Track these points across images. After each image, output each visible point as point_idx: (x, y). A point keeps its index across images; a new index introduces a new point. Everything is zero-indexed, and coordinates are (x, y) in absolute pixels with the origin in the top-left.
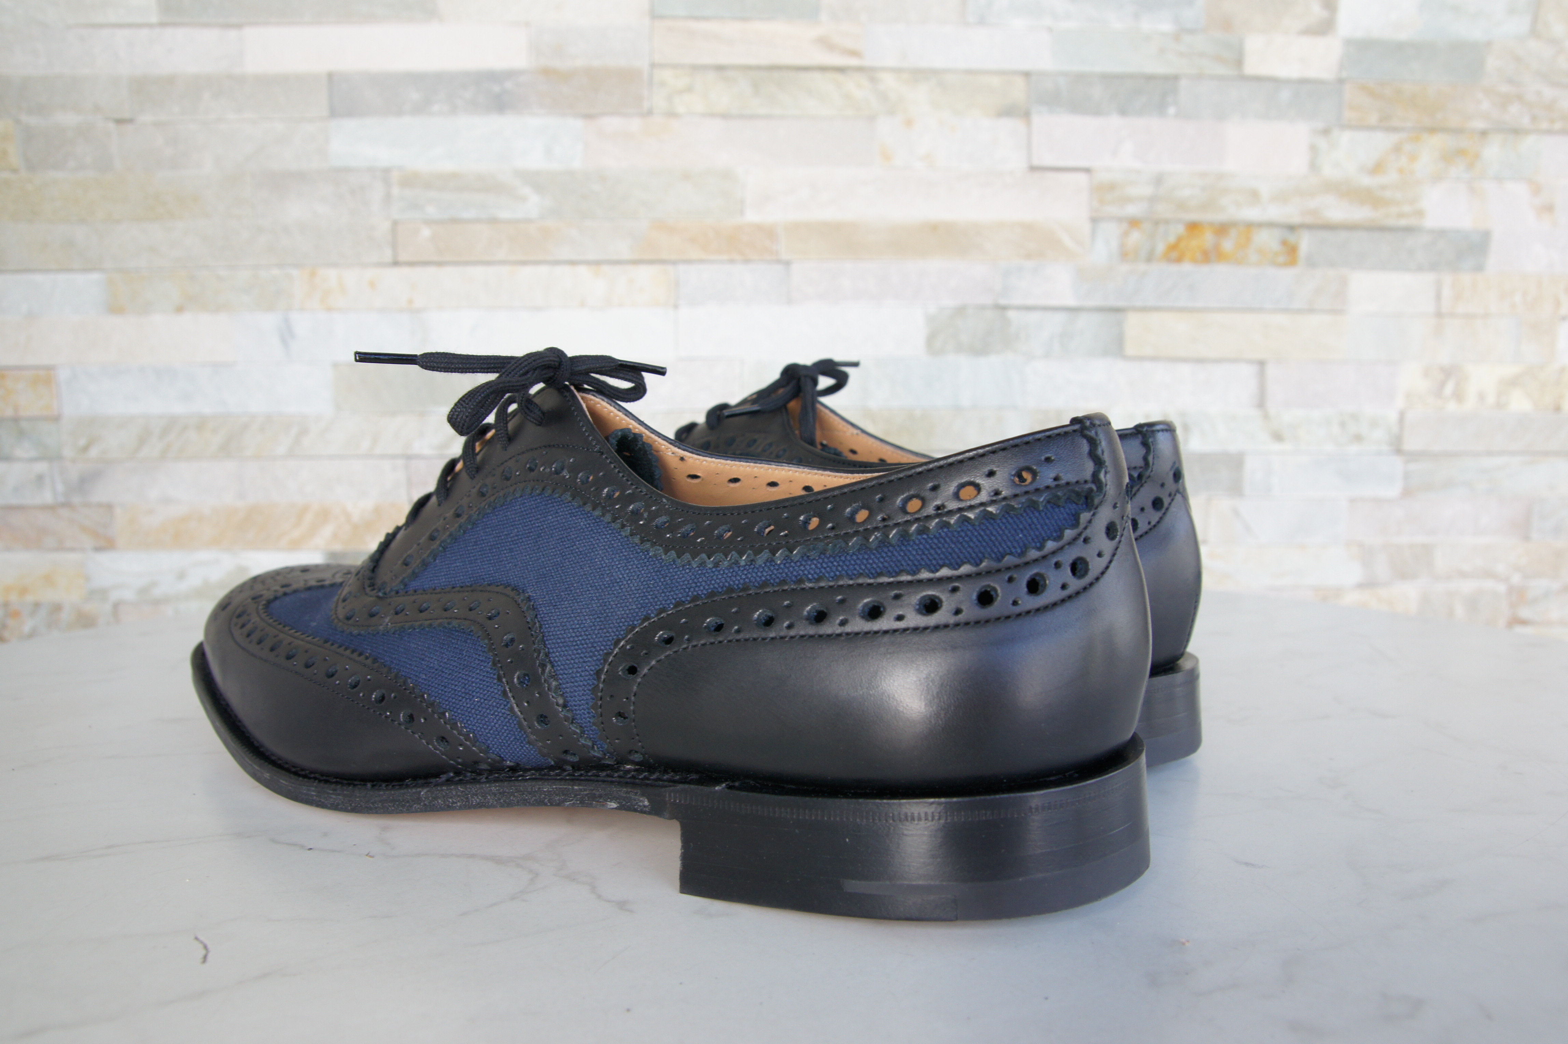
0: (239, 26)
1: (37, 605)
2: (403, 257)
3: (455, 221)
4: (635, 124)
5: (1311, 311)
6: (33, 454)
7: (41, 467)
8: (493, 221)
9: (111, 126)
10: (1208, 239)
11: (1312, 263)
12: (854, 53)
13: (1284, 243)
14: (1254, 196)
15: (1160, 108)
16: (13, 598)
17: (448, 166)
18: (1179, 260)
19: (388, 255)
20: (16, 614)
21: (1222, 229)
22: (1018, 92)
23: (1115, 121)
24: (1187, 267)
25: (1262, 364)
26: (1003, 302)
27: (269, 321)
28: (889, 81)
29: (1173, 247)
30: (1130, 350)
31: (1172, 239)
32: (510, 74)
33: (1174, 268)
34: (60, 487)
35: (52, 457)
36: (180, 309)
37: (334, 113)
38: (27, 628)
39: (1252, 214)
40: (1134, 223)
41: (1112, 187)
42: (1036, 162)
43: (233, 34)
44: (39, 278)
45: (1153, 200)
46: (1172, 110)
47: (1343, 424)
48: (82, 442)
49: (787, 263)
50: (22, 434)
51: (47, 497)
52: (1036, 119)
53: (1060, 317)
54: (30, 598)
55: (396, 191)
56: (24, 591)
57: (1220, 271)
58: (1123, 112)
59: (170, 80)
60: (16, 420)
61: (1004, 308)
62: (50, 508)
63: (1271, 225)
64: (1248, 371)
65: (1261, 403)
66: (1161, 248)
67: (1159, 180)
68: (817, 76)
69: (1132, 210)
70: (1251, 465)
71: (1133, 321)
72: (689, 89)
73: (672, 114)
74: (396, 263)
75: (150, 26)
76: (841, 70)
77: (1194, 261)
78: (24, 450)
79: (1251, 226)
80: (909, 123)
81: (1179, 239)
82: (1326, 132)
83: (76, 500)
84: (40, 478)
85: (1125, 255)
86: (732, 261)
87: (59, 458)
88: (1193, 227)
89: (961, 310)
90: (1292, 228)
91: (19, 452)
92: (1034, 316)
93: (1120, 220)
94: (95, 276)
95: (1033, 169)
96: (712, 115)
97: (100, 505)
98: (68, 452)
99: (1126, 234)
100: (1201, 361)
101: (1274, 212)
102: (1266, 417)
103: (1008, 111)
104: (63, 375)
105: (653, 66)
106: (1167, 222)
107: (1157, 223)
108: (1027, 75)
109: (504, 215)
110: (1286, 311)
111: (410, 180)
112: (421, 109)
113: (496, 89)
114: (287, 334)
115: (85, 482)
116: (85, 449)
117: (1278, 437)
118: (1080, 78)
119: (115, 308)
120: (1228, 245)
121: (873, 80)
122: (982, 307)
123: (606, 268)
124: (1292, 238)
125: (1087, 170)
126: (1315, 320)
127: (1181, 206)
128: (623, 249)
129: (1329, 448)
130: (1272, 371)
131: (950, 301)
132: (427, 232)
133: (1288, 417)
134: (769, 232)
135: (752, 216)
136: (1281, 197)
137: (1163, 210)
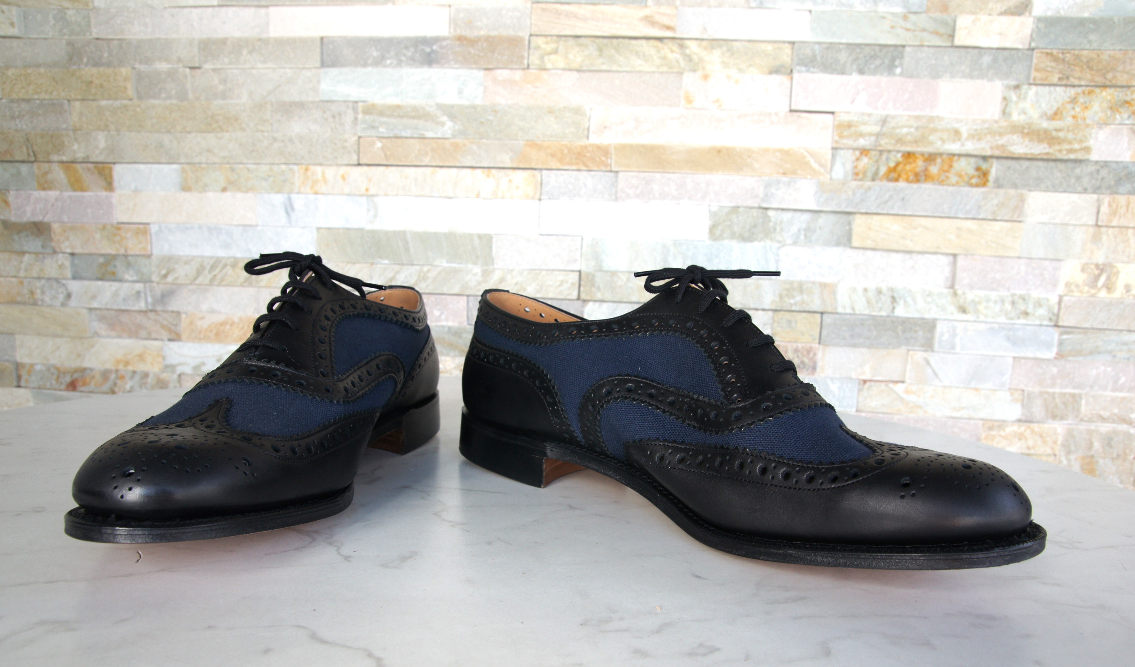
0: (267, 7)
1: (134, 372)
2: (363, 161)
3: (397, 137)
4: (518, 75)
5: (995, 220)
6: (135, 278)
7: (139, 286)
8: (423, 138)
9: (188, 70)
10: (920, 164)
11: (998, 185)
12: (669, 28)
13: (978, 169)
14: (956, 134)
15: (890, 69)
16: (121, 367)
17: (394, 101)
18: (897, 180)
19: (354, 159)
20: (122, 377)
21: (931, 158)
22: (786, 56)
23: (856, 77)
24: (902, 184)
25: (955, 256)
26: (765, 205)
27: (279, 199)
28: (693, 47)
29: (895, 169)
30: (855, 243)
31: (892, 165)
32: (436, 40)
33: (892, 185)
34: (150, 300)
35: (146, 280)
36: (224, 190)
37: (323, 64)
38: (128, 387)
39: (954, 147)
40: (864, 152)
41: (849, 125)
42: (794, 107)
43: (263, 11)
44: (142, 167)
45: (878, 135)
46: (898, 71)
47: (1013, 303)
48: (164, 272)
49: (616, 173)
50: (129, 265)
51: (142, 305)
52: (796, 75)
53: (806, 217)
54: (130, 368)
55: (360, 116)
56: (127, 363)
57: (927, 187)
58: (861, 72)
59: (224, 41)
60: (126, 256)
61: (767, 209)
62: (145, 312)
63: (968, 155)
64: (945, 261)
65: (952, 285)
66: (883, 170)
67: (884, 121)
68: (643, 42)
69: (862, 142)
70: (940, 328)
71: (859, 222)
72: (555, 52)
73: (543, 69)
74: (359, 165)
75: (213, 6)
76: (660, 39)
77: (907, 180)
78: (130, 276)
79: (952, 156)
80: (706, 77)
81: (898, 164)
82: (1017, 87)
83: (159, 308)
84: (138, 293)
85: (857, 175)
86: (579, 170)
87: (151, 281)
88: (909, 155)
89: (735, 209)
90: (985, 158)
91: (127, 277)
92: (787, 216)
93: (855, 149)
94: (175, 166)
95: (791, 111)
96: (570, 70)
97: (173, 312)
98: (155, 278)
99: (857, 159)
100: (910, 252)
101: (970, 147)
102: (955, 294)
103: (776, 71)
104: (154, 229)
105: (531, 35)
106: (889, 151)
107: (881, 152)
108: (793, 43)
109: (429, 134)
110: (975, 219)
111: (370, 109)
112: (378, 62)
113: (428, 50)
114: (289, 208)
115: (165, 297)
116: (165, 276)
117: (963, 310)
118: (831, 46)
119: (186, 188)
120: (934, 169)
121: (681, 46)
122: (751, 208)
123: (494, 171)
124: (984, 166)
125: (833, 113)
126: (998, 226)
127: (900, 140)
128: (506, 160)
129: (1002, 319)
130: (961, 262)
131: (727, 203)
132: (379, 145)
133: (971, 296)
134: (605, 151)
135: (594, 139)
136: (976, 136)
137: (885, 143)
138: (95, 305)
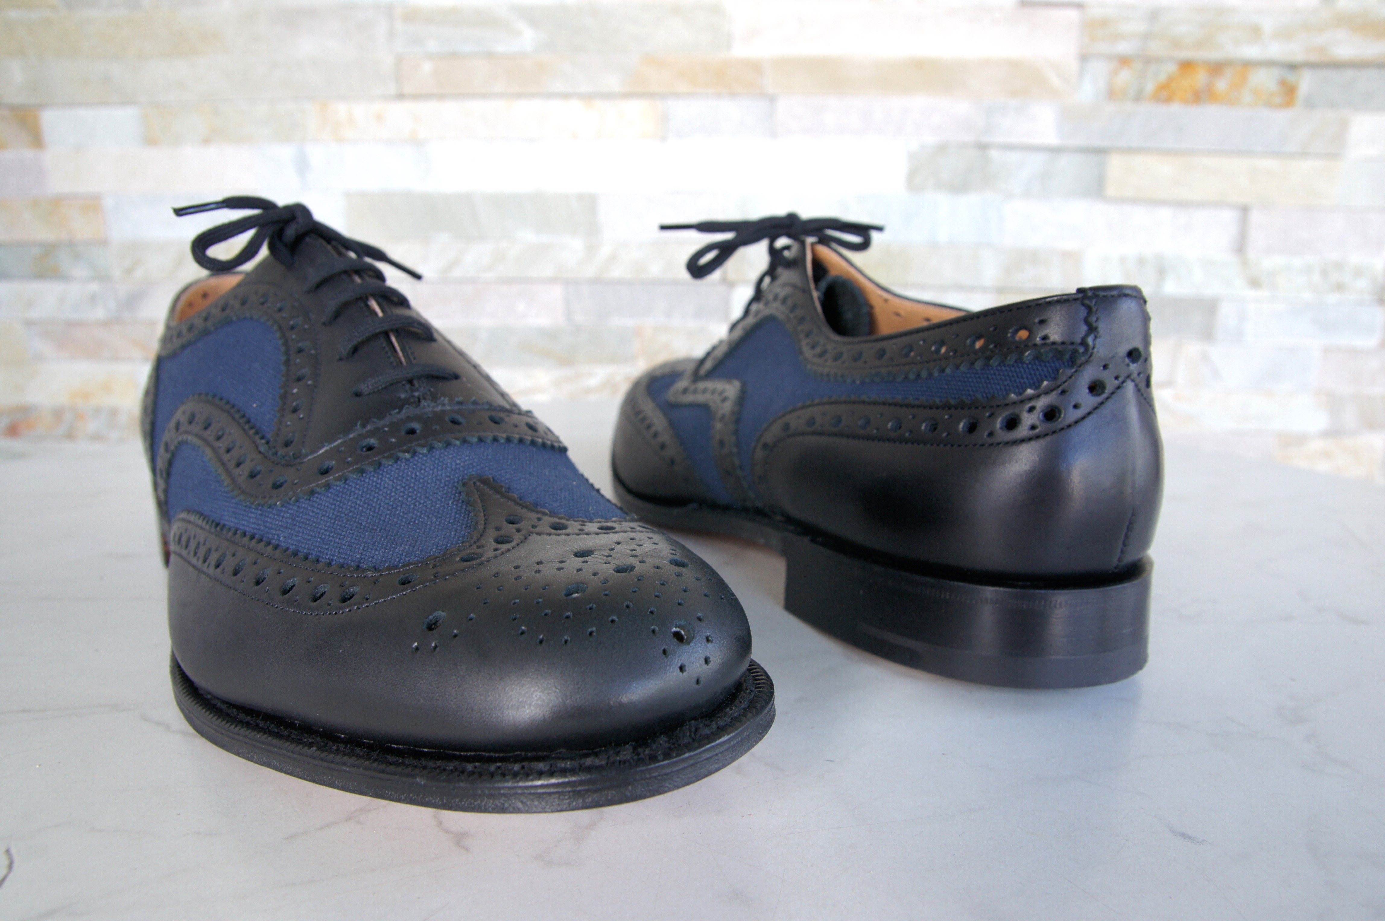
1: (98, 409)
2: (407, 90)
3: (454, 56)
5: (1304, 155)
6: (88, 274)
7: (94, 287)
8: (490, 56)
10: (1200, 78)
11: (1310, 104)
13: (1283, 83)
14: (1256, 32)
16: (79, 402)
17: (448, 2)
18: (1168, 100)
19: (393, 88)
20: (82, 417)
21: (1217, 68)
24: (1176, 108)
25: (1246, 209)
26: (985, 140)
27: (286, 152)
29: (1164, 86)
30: (1110, 192)
31: (1163, 78)
33: (1162, 109)
34: (111, 305)
35: (102, 277)
36: (206, 141)
38: (91, 430)
39: (1251, 52)
40: (1124, 61)
41: (1104, 23)
44: (82, 112)
45: (1147, 37)
47: (1325, 273)
48: (128, 264)
49: (772, 99)
50: (77, 256)
51: (100, 313)
53: (1041, 157)
54: (92, 403)
55: (399, 26)
56: (87, 396)
57: (1211, 111)
60: (72, 244)
61: (986, 147)
62: (104, 324)
63: (1270, 64)
64: (1229, 217)
65: (1240, 247)
66: (1150, 87)
67: (1154, 15)
69: (1124, 47)
70: (1225, 311)
71: (1116, 164)
74: (400, 97)
77: (1185, 101)
78: (80, 271)
79: (1248, 65)
81: (1171, 79)
83: (126, 316)
84: (94, 297)
85: (1112, 94)
86: (718, 96)
87: (109, 278)
88: (1187, 66)
89: (942, 148)
90: (1293, 67)
91: (76, 273)
92: (1014, 157)
93: (1110, 57)
94: (132, 110)
95: (1024, 4)
98: (116, 273)
99: (1115, 73)
100: (1182, 204)
101: (1275, 50)
102: (1245, 262)
104: (108, 203)
106: (1159, 60)
107: (1148, 61)
109: (501, 48)
110: (1277, 154)
111: (413, 16)
114: (302, 165)
115: (133, 300)
116: (131, 270)
117: (1255, 283)
119: (150, 141)
120: (1221, 85)
122: (964, 146)
123: (597, 102)
124: (1291, 77)
125: (1080, 6)
126: (1307, 165)
127: (1176, 43)
128: (613, 82)
129: (1308, 296)
130: (1256, 217)
131: (931, 139)
132: (427, 67)
133: (1268, 263)
134: (755, 67)
135: (740, 51)
136: (1284, 34)
137: (1156, 48)
138: (33, 314)
